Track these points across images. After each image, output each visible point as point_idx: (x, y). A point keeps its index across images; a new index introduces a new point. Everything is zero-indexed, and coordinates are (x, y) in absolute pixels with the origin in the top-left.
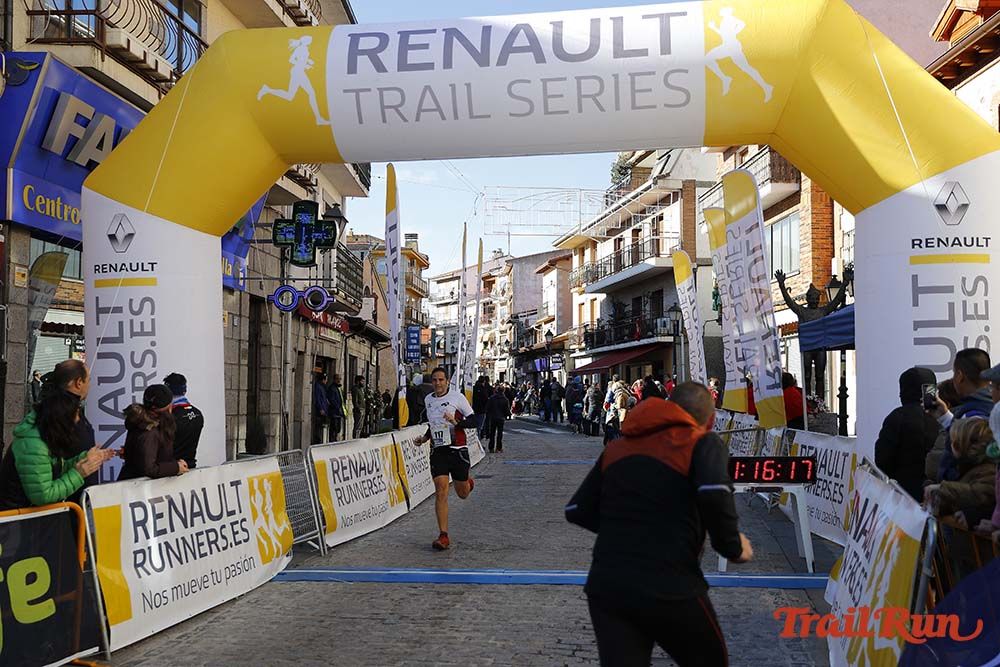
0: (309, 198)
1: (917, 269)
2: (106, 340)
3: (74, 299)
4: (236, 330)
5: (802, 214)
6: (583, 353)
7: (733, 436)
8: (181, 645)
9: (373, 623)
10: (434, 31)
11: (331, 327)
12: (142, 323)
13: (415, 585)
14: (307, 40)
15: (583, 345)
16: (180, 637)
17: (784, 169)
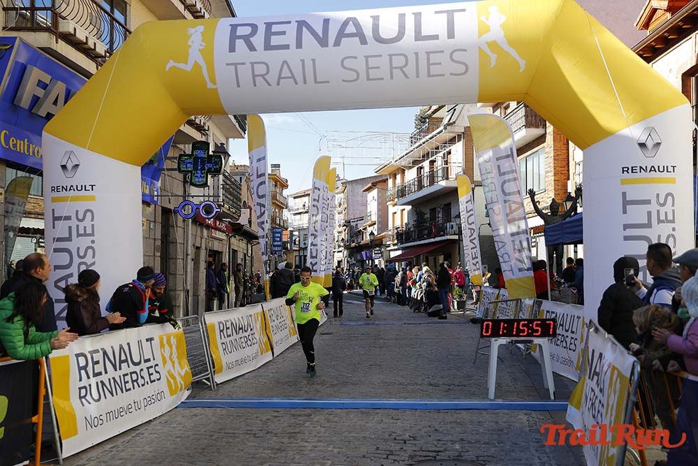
0: (204, 139)
1: (626, 188)
2: (59, 240)
3: (36, 210)
4: (152, 233)
5: (547, 150)
6: (396, 247)
7: (499, 304)
8: (113, 453)
9: (248, 436)
10: (289, 22)
11: (220, 230)
12: (85, 227)
13: (278, 410)
14: (201, 28)
15: (396, 241)
16: (112, 448)
17: (534, 119)
